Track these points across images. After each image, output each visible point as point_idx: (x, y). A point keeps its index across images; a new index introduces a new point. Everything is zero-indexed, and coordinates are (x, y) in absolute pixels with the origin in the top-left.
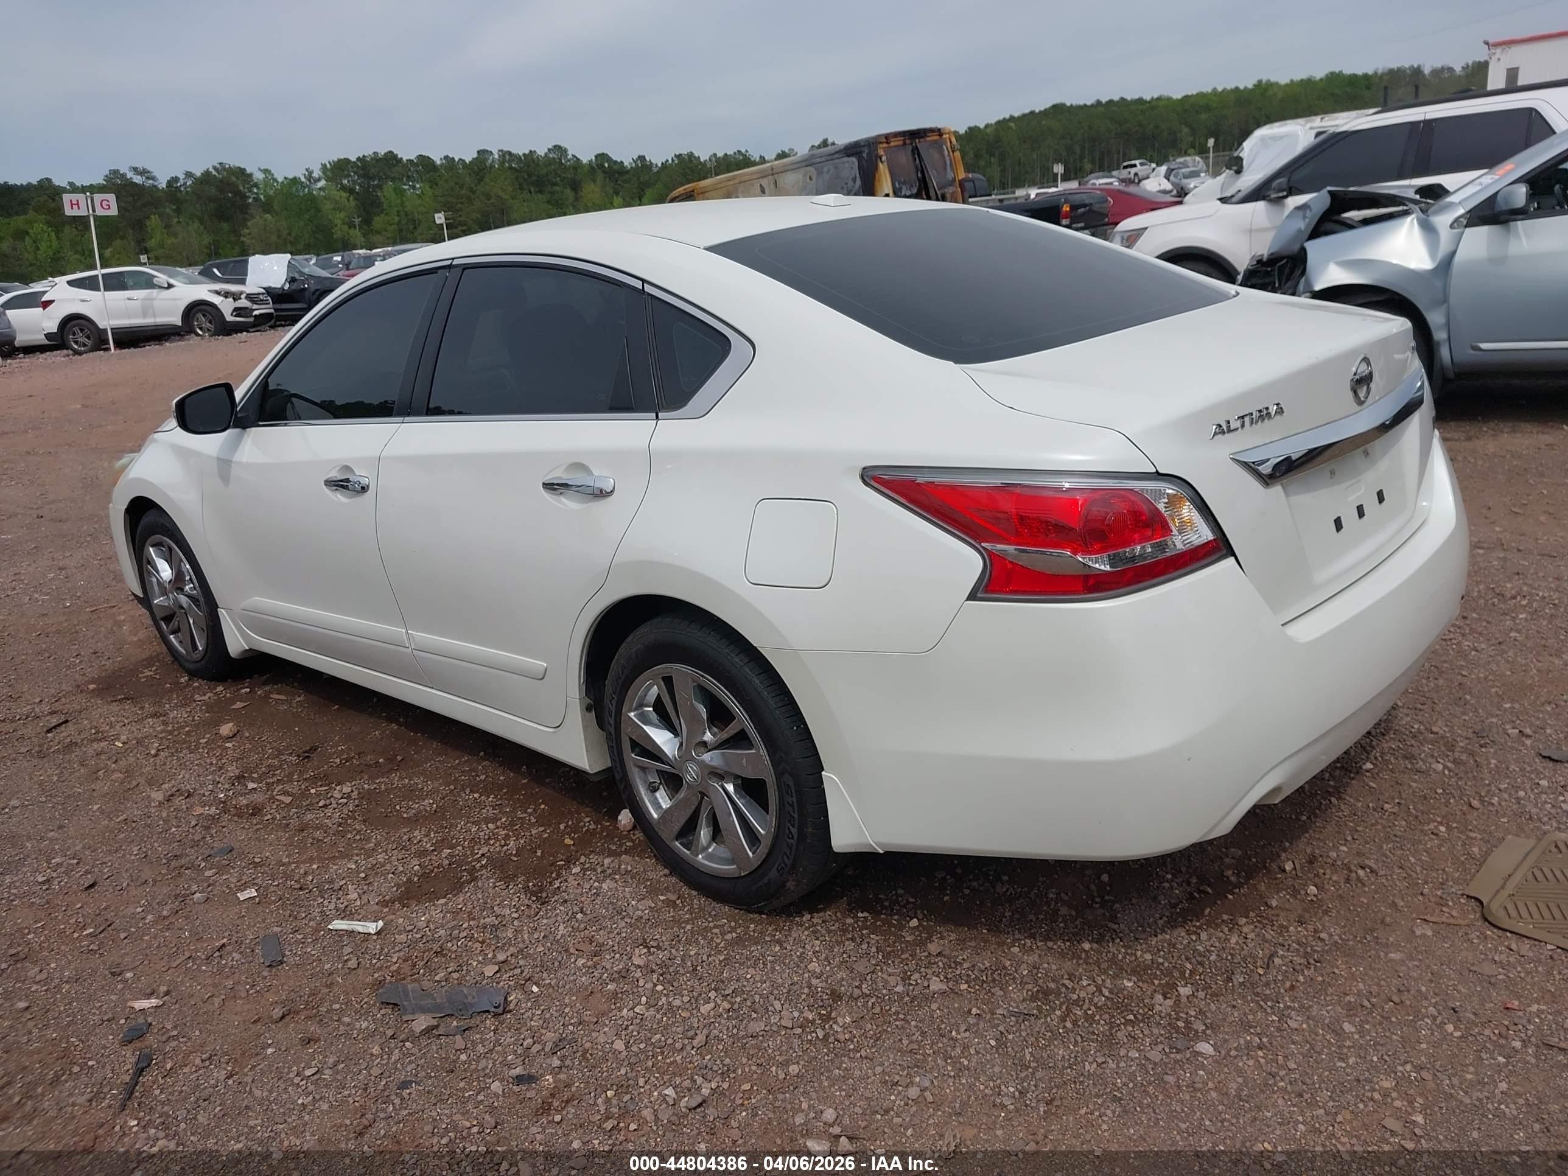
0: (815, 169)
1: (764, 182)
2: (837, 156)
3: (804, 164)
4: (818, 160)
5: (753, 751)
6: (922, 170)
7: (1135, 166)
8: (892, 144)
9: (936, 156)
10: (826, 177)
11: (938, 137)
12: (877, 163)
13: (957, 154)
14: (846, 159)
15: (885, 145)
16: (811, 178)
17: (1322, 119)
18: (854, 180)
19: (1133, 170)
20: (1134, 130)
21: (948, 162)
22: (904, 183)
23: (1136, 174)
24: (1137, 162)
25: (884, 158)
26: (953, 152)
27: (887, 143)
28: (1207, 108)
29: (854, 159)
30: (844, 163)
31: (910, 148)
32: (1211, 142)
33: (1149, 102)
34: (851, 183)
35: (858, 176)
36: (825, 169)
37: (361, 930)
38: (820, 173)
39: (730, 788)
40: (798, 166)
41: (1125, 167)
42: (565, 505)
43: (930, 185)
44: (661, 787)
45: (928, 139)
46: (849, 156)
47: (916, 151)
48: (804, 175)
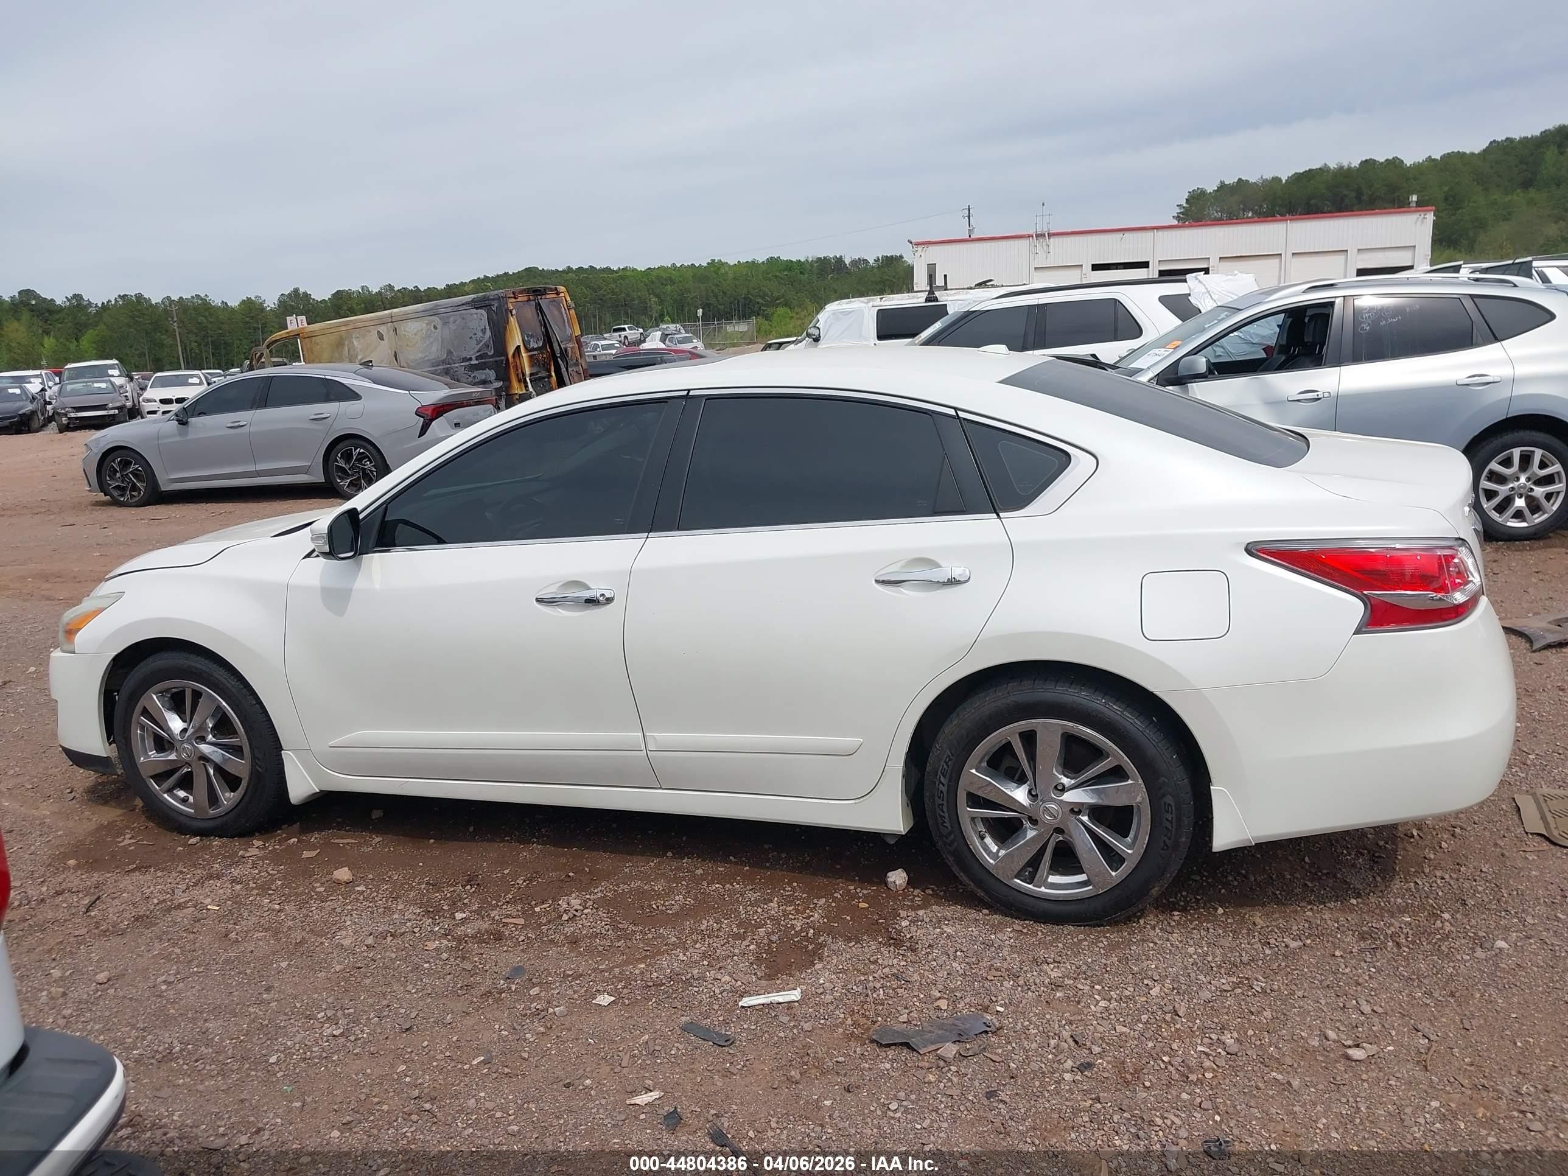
0: (440, 319)
1: (383, 329)
2: (464, 307)
3: (427, 313)
4: (443, 310)
5: (1130, 782)
6: (545, 325)
7: (624, 329)
8: (519, 299)
9: (556, 312)
10: (453, 327)
11: (555, 296)
12: (508, 318)
13: (573, 312)
14: (475, 311)
15: (514, 300)
16: (435, 328)
17: (881, 299)
18: (484, 331)
19: (623, 334)
20: (608, 297)
21: (566, 321)
22: (532, 336)
23: (626, 337)
24: (626, 326)
25: (514, 312)
26: (569, 309)
27: (515, 298)
28: (672, 281)
29: (482, 311)
30: (472, 314)
31: (533, 303)
32: (700, 312)
33: (616, 272)
34: (480, 334)
35: (487, 327)
36: (452, 319)
37: (781, 1000)
38: (445, 323)
39: (1085, 819)
40: (421, 315)
41: (615, 331)
42: (906, 595)
43: (554, 340)
44: (987, 835)
45: (548, 296)
46: (477, 308)
47: (539, 308)
48: (428, 324)
